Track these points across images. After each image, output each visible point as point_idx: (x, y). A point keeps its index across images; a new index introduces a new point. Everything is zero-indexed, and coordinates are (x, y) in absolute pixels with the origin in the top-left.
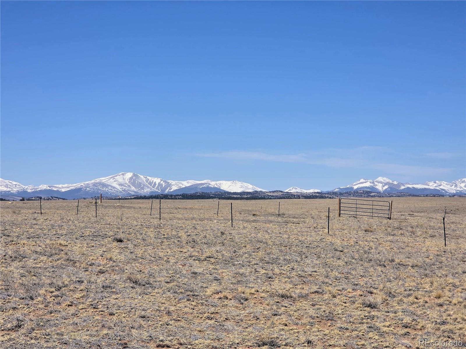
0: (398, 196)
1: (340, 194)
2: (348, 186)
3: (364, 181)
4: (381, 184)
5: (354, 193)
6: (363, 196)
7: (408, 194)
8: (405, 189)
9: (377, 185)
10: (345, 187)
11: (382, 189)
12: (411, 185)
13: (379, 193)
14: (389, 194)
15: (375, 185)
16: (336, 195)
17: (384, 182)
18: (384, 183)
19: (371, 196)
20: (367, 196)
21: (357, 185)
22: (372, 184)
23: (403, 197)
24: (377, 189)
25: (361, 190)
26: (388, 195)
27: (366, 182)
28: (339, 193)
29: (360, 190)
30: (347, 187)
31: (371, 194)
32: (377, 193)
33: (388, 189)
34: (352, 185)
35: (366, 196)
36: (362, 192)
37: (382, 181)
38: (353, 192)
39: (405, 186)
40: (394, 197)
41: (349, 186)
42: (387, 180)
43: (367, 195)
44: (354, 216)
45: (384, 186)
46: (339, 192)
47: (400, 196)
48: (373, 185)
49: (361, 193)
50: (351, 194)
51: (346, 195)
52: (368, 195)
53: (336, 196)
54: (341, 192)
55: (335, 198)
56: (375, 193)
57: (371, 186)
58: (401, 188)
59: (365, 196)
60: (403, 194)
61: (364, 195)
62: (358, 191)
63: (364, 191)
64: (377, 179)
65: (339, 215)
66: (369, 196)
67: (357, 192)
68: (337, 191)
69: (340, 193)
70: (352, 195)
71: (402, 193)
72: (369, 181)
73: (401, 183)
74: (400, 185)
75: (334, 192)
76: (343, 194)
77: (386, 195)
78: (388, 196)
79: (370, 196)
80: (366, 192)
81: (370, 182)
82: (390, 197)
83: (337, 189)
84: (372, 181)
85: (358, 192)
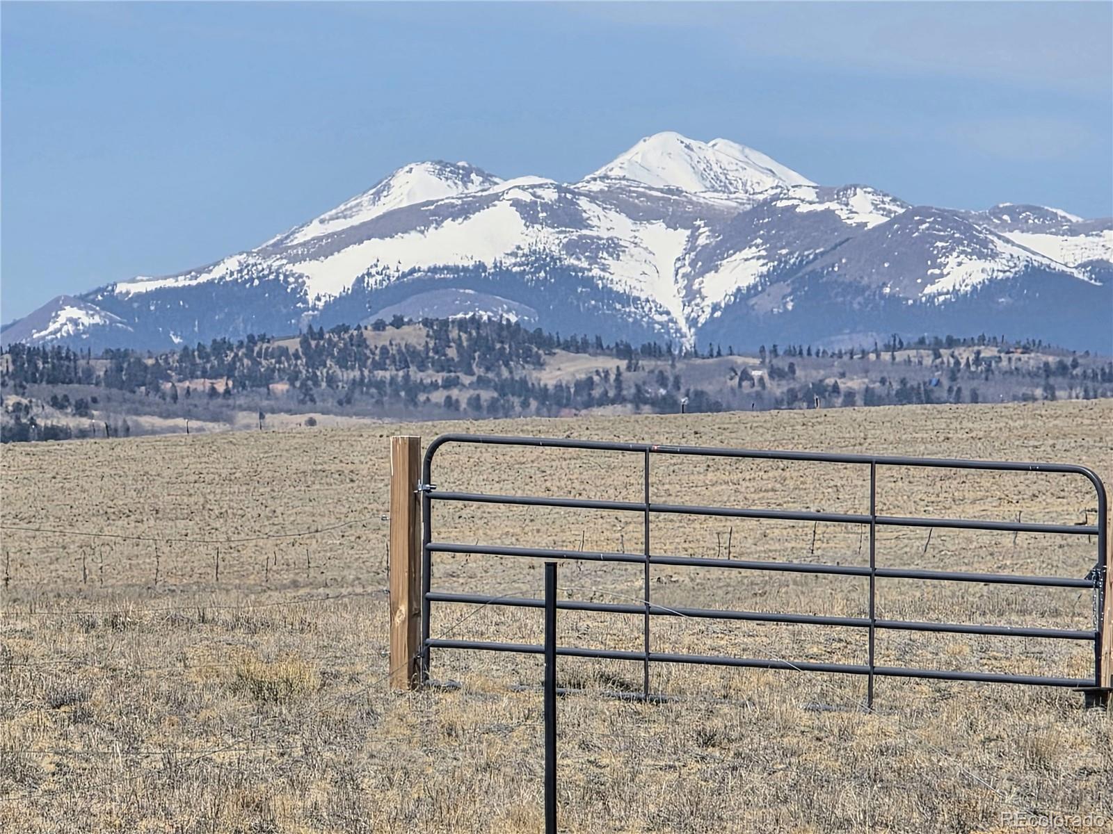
0: (905, 395)
1: (112, 380)
2: (227, 268)
3: (446, 191)
4: (672, 224)
5: (315, 357)
6: (438, 396)
7: (1032, 360)
8: (992, 287)
9: (614, 248)
10: (182, 282)
11: (691, 295)
12: (1074, 231)
13: (652, 351)
14: (782, 363)
15: (592, 248)
16: (60, 390)
17: (718, 200)
18: (711, 216)
19: (543, 395)
20: (486, 395)
21: (353, 249)
22: (548, 239)
23: (975, 399)
24: (626, 299)
25: (398, 323)
26: (775, 373)
27: (465, 210)
28: (101, 367)
29: (387, 315)
30: (217, 273)
31: (540, 365)
32: (624, 351)
33: (763, 304)
34: (279, 248)
35: (475, 403)
36: (415, 336)
37: (691, 185)
38: (294, 345)
39: (994, 255)
40: (850, 399)
41: (232, 264)
42: (751, 176)
43: (482, 382)
44: (611, 667)
45: (707, 260)
46: (110, 354)
47: (926, 397)
48: (571, 247)
49: (408, 357)
50: (267, 379)
51: (201, 385)
52: (503, 388)
53: (58, 404)
54: (138, 349)
55: (53, 434)
56: (599, 348)
57: (538, 260)
58: (944, 285)
59: (455, 393)
60: (965, 355)
61: (448, 384)
62: (368, 333)
63: (445, 323)
64: (616, 169)
65: (414, 666)
66: (516, 401)
67: (355, 352)
68: (78, 334)
69: (117, 356)
70: (281, 387)
71: (951, 343)
72: (515, 187)
73: (947, 218)
74: (929, 238)
75: (33, 353)
76: (161, 373)
77: (745, 376)
78: (777, 389)
79: (525, 390)
80: (475, 343)
81: (528, 212)
82: (791, 400)
83: (70, 312)
84: (550, 195)
85: (362, 342)
